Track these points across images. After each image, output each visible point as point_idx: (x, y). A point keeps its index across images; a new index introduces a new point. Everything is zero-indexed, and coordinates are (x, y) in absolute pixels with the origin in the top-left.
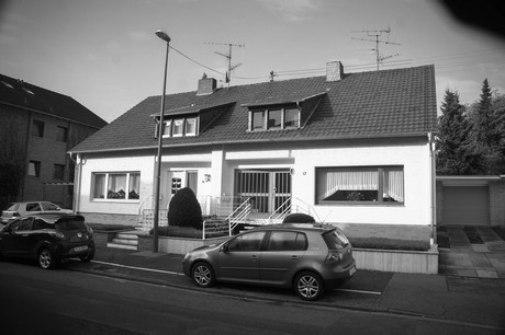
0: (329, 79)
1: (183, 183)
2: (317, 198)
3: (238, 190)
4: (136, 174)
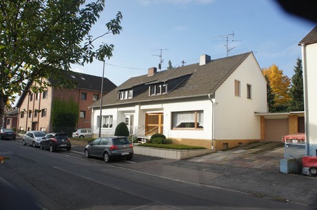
0: (200, 65)
1: (129, 120)
2: (172, 126)
3: (147, 123)
4: (111, 116)
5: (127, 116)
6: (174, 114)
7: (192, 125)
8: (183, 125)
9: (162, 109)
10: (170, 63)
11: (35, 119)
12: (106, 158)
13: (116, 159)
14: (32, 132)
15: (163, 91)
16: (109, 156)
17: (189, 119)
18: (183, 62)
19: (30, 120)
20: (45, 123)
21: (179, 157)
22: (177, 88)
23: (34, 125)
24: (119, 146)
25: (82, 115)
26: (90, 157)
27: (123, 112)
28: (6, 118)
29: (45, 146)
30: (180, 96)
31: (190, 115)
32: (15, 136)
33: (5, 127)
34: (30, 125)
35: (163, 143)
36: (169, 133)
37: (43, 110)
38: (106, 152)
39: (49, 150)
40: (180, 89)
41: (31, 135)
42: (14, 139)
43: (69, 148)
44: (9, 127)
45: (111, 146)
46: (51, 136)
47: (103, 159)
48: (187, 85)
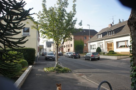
1: (102, 46)
2: (117, 47)
3: (108, 47)
4: (95, 45)
5: (101, 45)
6: (117, 43)
7: (124, 46)
8: (121, 47)
9: (113, 41)
10: (120, 20)
11: (69, 48)
12: (90, 60)
13: (93, 59)
14: (68, 52)
15: (113, 34)
16: (91, 59)
17: (123, 44)
18: (123, 20)
19: (67, 48)
20: (72, 49)
21: (116, 59)
22: (118, 32)
23: (69, 50)
24: (94, 55)
25: (85, 45)
26: (86, 59)
27: (99, 43)
28: (59, 48)
29: (72, 57)
30: (119, 35)
31: (123, 42)
32: (63, 54)
33: (59, 51)
34: (67, 50)
35: (113, 54)
36: (116, 50)
37: (71, 44)
38: (90, 57)
39: (73, 58)
40: (119, 32)
41: (67, 54)
42: (63, 55)
43: (79, 57)
44: (60, 51)
45: (91, 55)
46: (73, 53)
47: (89, 60)
48: (122, 30)
